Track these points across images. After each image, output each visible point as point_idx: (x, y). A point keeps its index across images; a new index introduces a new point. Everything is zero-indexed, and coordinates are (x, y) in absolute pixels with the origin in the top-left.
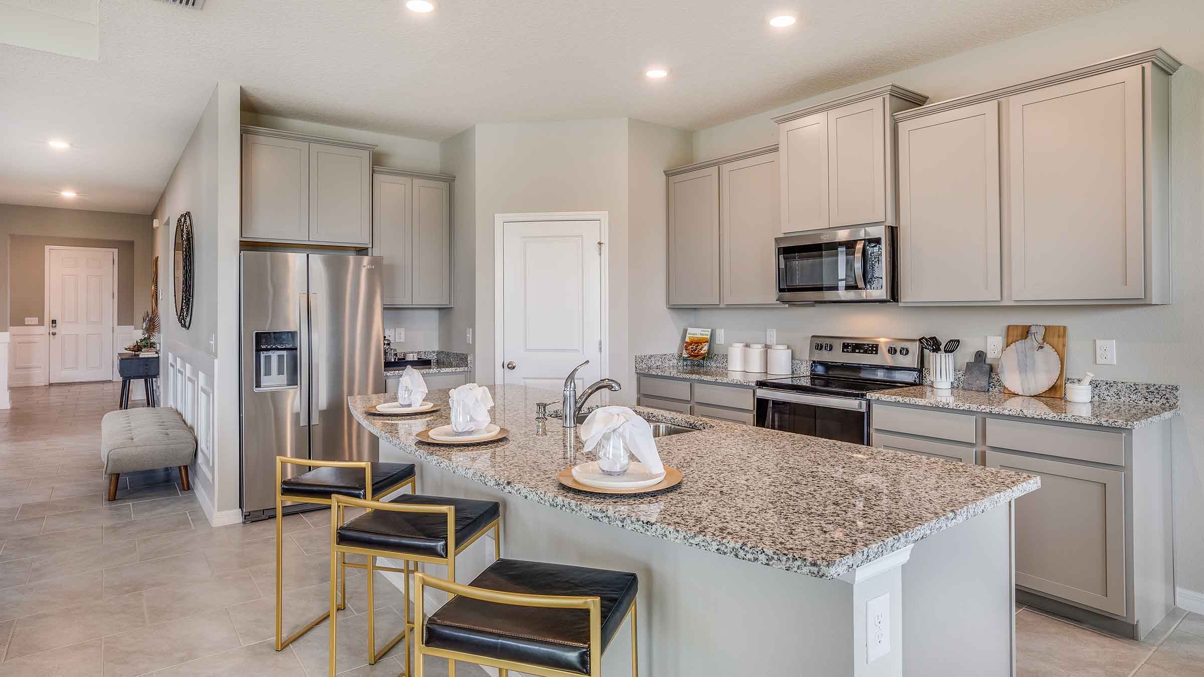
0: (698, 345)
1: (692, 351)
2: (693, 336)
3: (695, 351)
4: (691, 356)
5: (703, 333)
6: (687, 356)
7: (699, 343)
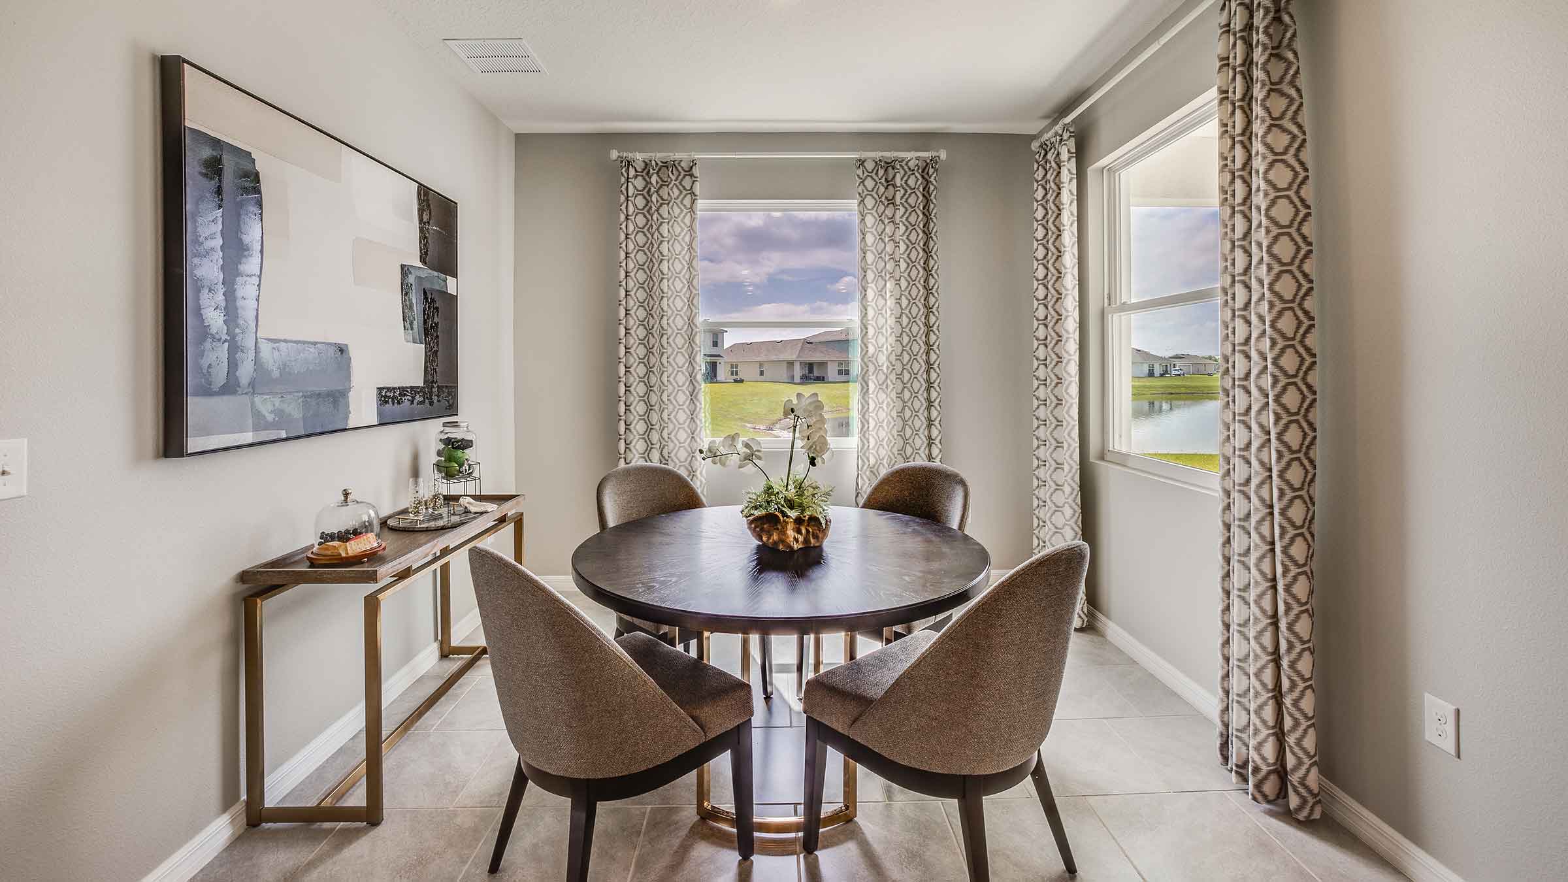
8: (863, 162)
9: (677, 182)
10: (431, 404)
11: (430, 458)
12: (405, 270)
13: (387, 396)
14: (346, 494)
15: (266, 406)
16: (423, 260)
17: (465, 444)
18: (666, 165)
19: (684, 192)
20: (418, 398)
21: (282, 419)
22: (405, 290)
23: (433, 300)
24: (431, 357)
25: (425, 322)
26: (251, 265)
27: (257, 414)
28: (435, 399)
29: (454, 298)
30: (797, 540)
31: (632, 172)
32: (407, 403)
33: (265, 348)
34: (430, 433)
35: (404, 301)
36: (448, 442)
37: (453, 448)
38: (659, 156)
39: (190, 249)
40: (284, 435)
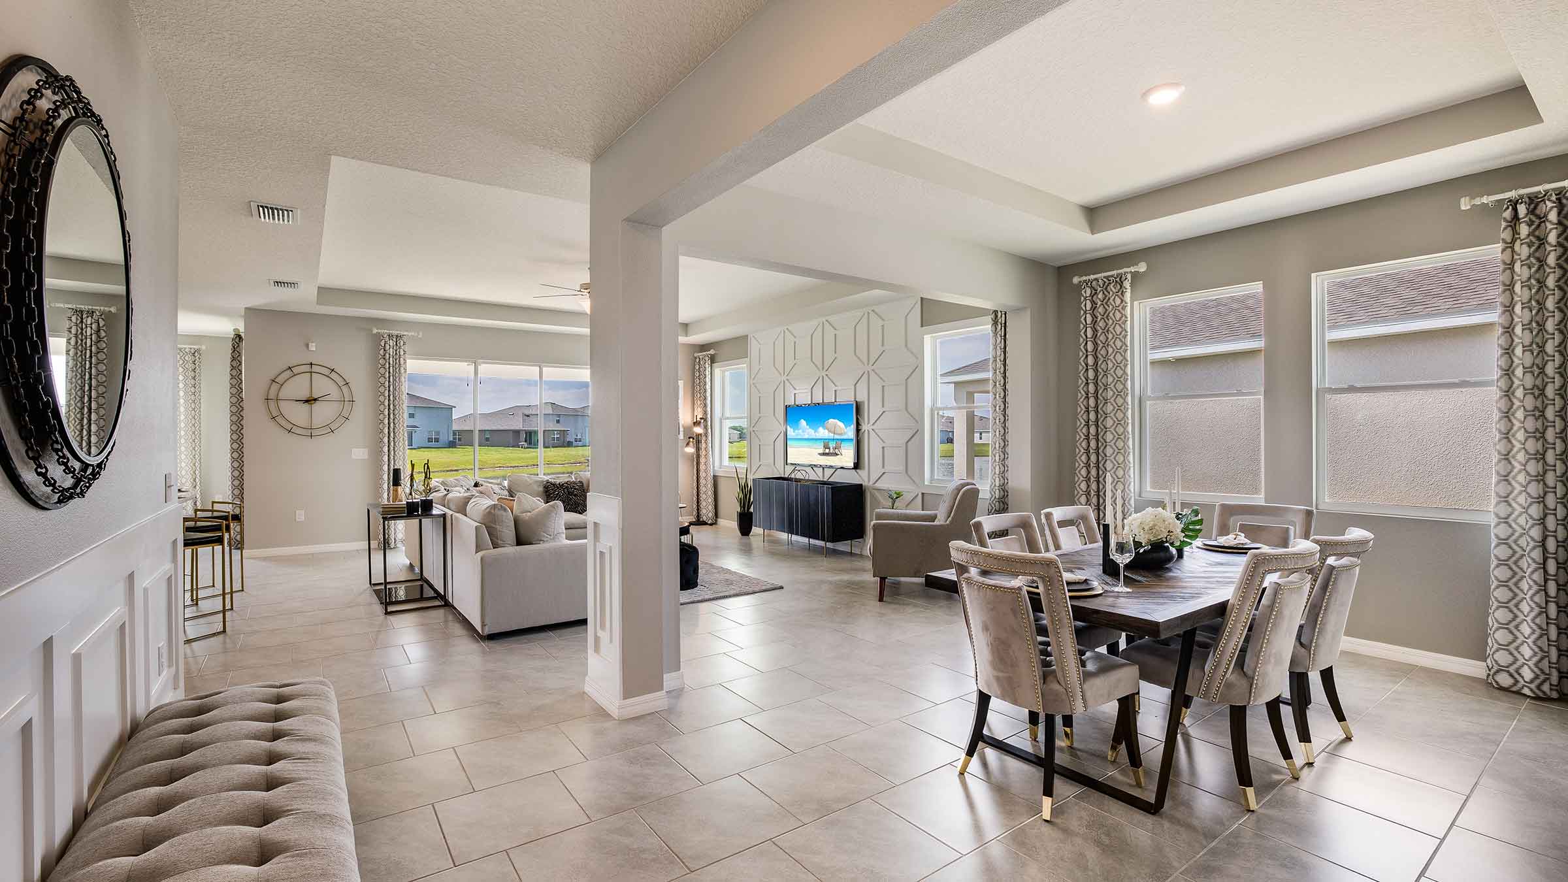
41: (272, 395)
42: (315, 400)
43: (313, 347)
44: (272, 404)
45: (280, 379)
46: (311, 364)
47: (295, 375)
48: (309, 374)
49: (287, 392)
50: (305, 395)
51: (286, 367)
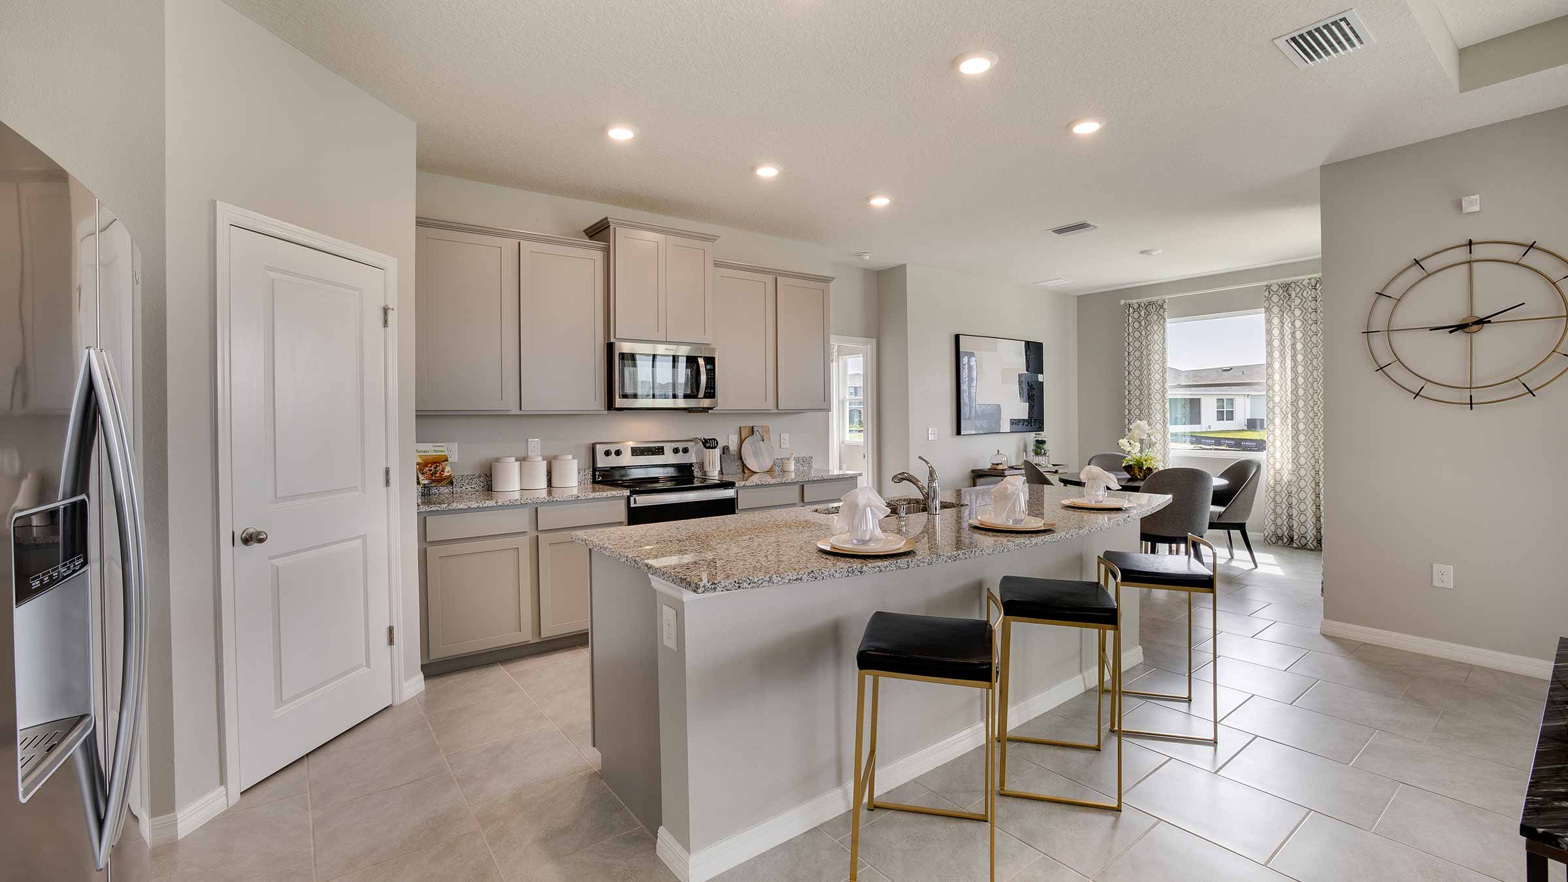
0: (437, 466)
1: (432, 475)
2: (424, 454)
3: (436, 474)
4: (434, 481)
5: (437, 449)
6: (427, 482)
7: (437, 462)
8: (1270, 286)
9: (1156, 313)
10: (1031, 426)
11: (1031, 447)
12: (1020, 375)
13: (1014, 422)
14: (998, 451)
15: (978, 423)
16: (1027, 371)
17: (1043, 442)
18: (1150, 303)
19: (1160, 317)
20: (1026, 423)
21: (982, 427)
22: (1020, 383)
23: (1032, 385)
24: (1031, 408)
25: (1028, 394)
26: (974, 384)
27: (976, 426)
28: (1033, 424)
29: (1042, 383)
30: (1140, 475)
31: (1131, 310)
32: (1021, 425)
33: (977, 406)
34: (1031, 437)
35: (1019, 387)
36: (1037, 441)
37: (1040, 443)
38: (1145, 300)
39: (961, 383)
40: (982, 432)
41: (1378, 323)
42: (1481, 322)
43: (1472, 204)
44: (1378, 342)
45: (1394, 290)
46: (1470, 243)
47: (1429, 275)
48: (1466, 266)
49: (1407, 315)
50: (1458, 314)
51: (1408, 261)
